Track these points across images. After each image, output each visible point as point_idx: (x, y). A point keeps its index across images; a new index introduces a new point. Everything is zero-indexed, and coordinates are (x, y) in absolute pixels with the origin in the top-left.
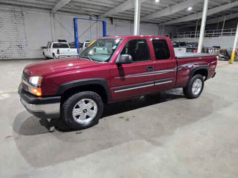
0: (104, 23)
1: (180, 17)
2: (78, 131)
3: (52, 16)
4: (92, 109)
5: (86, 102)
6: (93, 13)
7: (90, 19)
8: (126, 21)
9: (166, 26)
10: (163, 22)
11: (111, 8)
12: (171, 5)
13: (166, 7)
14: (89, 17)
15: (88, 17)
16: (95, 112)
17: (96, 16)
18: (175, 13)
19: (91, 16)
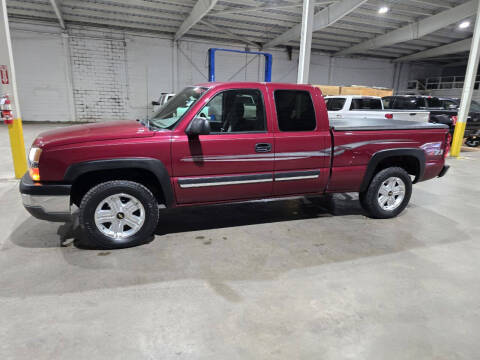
0: (268, 58)
1: (444, 44)
2: (105, 252)
3: (175, 47)
4: (137, 213)
5: (125, 200)
6: (252, 39)
7: (247, 51)
8: (322, 54)
9: (412, 63)
10: (405, 55)
11: (284, 27)
12: (417, 19)
13: (406, 23)
14: (244, 46)
15: (242, 47)
16: (141, 220)
17: (259, 44)
18: (428, 35)
19: (248, 44)
